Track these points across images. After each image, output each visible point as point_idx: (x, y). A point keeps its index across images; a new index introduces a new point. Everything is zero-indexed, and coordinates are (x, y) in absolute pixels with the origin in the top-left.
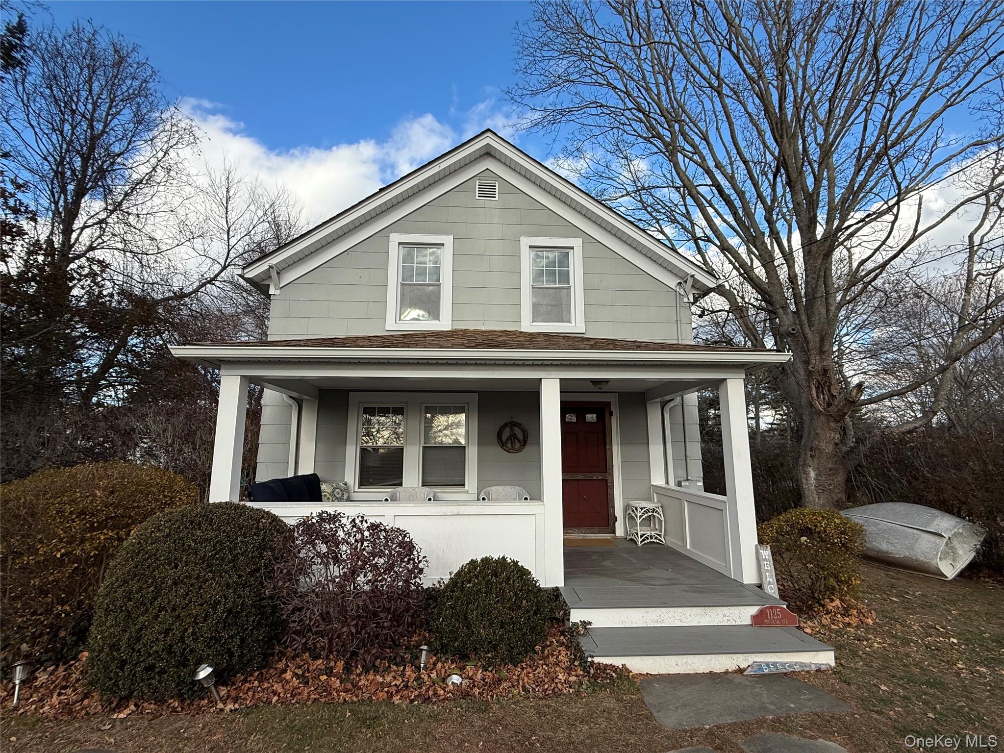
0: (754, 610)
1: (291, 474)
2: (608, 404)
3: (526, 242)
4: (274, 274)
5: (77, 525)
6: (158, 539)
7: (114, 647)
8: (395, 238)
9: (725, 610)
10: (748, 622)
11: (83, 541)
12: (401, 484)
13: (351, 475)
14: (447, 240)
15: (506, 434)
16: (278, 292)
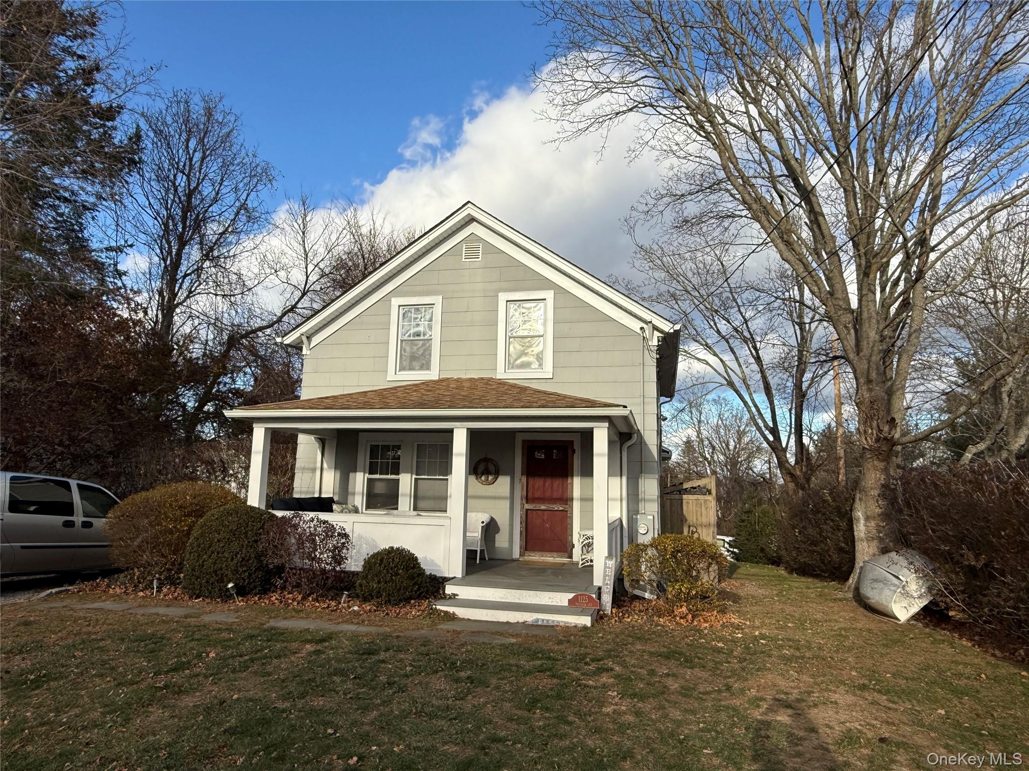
0: (571, 596)
1: (317, 495)
2: (572, 442)
3: (503, 297)
4: (304, 339)
5: (178, 513)
6: (211, 521)
7: (193, 570)
8: (396, 302)
9: (551, 594)
10: (566, 604)
11: (181, 521)
12: (397, 509)
13: (359, 500)
14: (437, 300)
15: (481, 467)
16: (309, 352)
